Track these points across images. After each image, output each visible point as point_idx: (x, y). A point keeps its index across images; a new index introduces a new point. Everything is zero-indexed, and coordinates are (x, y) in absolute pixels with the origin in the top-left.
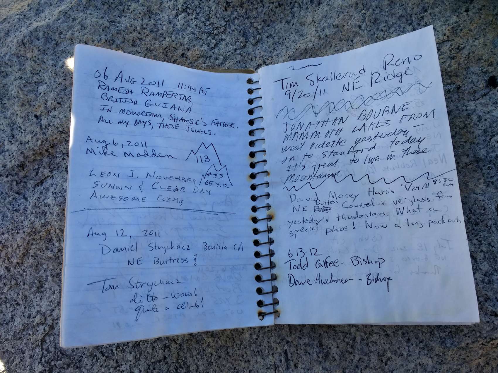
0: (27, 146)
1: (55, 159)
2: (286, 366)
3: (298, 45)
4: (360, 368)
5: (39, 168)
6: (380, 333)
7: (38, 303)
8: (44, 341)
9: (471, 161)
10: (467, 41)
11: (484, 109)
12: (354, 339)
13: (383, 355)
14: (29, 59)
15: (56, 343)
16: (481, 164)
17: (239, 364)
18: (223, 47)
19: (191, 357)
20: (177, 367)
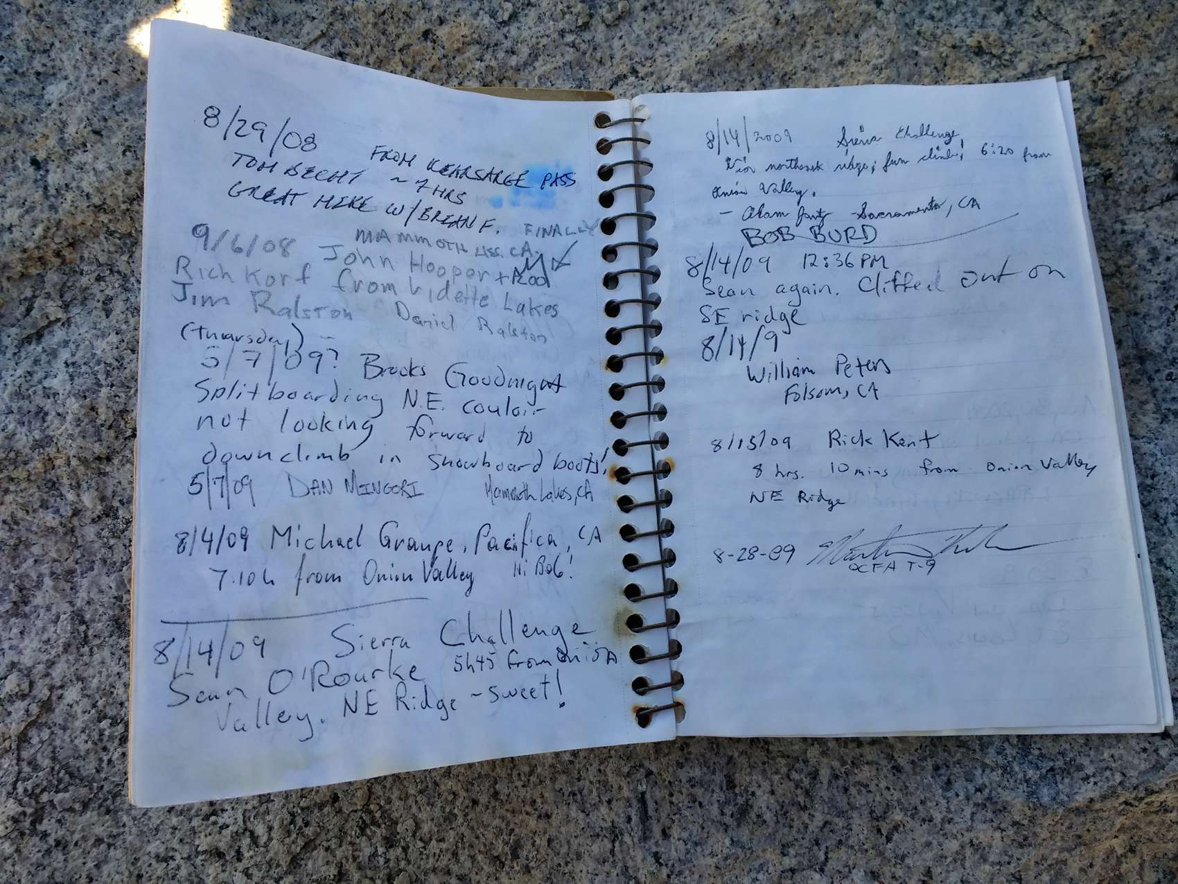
0: (7, 237)
1: (78, 276)
2: (640, 833)
3: (722, 35)
4: (823, 847)
5: (34, 297)
6: (877, 763)
7: (14, 642)
8: (25, 742)
9: (1128, 357)
10: (1136, 63)
11: (1166, 232)
12: (814, 775)
13: (883, 817)
14: (24, 11)
15: (55, 748)
16: (1150, 366)
17: (523, 821)
18: (531, 24)
19: (401, 799)
20: (364, 822)
